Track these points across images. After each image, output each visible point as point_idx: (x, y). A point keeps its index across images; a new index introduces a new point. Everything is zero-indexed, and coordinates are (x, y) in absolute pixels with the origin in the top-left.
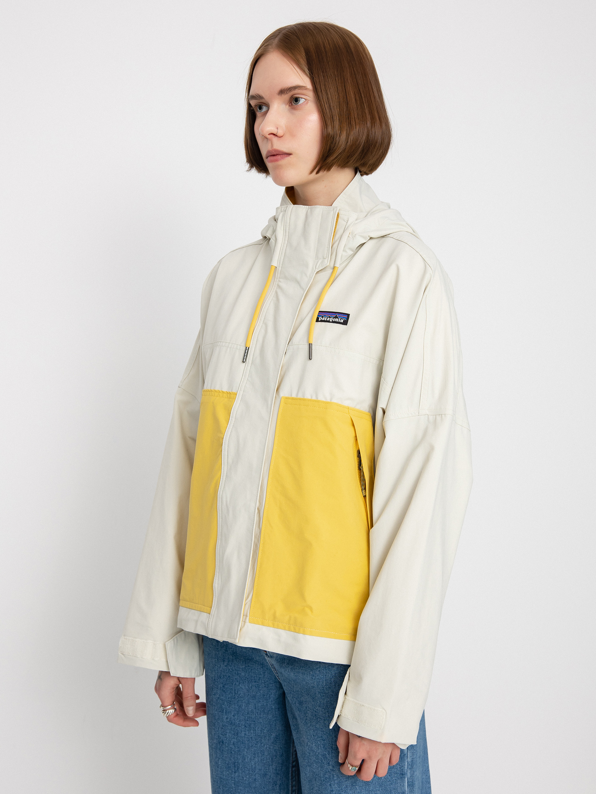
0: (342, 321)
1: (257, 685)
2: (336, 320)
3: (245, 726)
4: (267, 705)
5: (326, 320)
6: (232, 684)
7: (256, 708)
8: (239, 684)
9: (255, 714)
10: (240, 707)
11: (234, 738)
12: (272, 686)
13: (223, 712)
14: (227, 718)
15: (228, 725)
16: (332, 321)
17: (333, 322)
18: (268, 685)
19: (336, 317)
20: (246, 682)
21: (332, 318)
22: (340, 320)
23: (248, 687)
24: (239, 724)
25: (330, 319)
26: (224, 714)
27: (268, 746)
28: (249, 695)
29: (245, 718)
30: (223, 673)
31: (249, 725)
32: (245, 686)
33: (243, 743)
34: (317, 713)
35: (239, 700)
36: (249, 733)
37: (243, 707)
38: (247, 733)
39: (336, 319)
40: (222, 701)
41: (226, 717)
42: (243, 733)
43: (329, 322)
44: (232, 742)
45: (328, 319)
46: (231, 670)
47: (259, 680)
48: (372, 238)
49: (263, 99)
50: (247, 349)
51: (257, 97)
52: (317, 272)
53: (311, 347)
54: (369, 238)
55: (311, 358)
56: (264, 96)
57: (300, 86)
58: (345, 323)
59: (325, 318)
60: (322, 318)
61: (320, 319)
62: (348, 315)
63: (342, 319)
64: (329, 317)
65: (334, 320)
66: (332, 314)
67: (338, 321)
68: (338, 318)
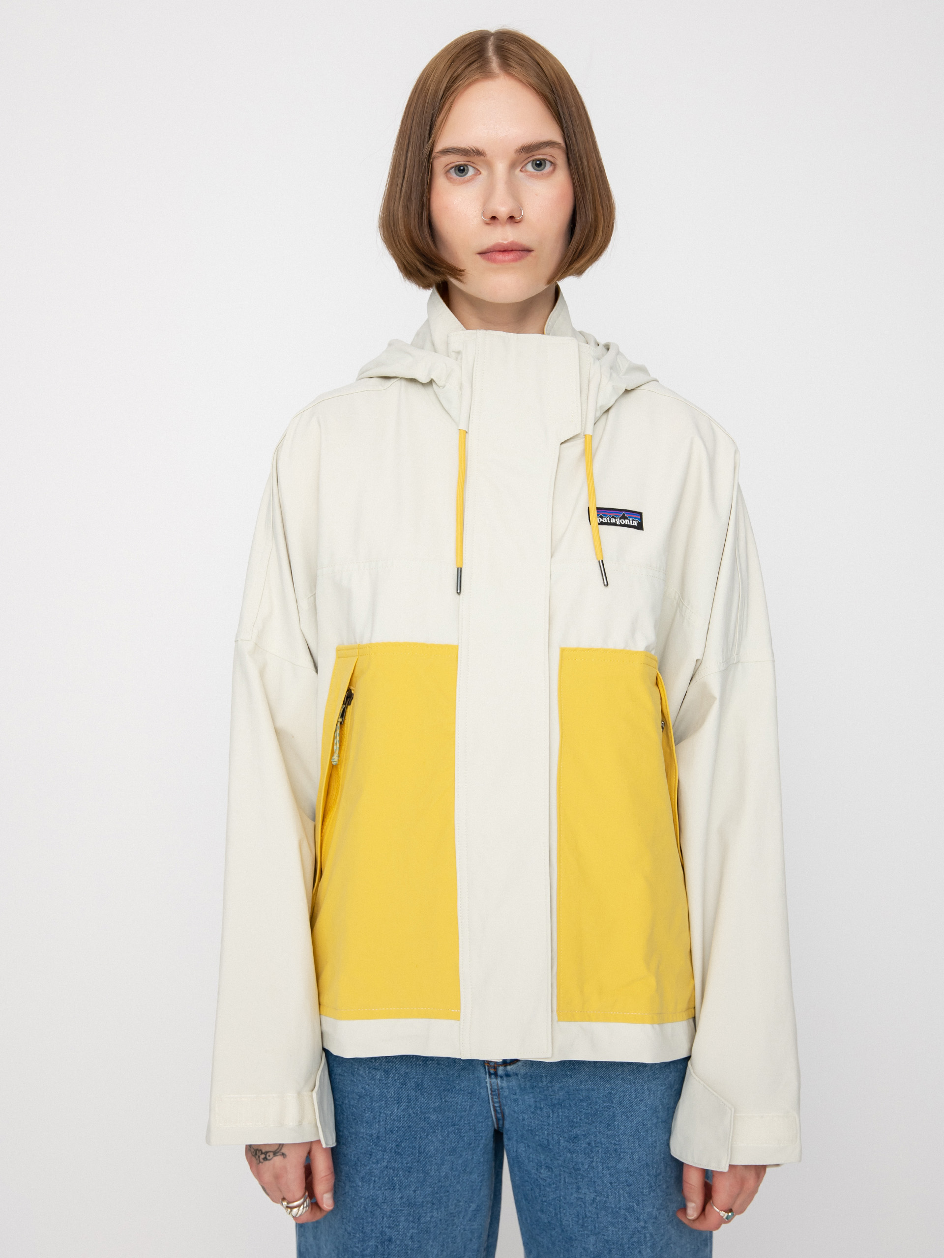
0: (635, 524)
1: (458, 1129)
2: (627, 522)
3: (433, 1204)
4: (472, 1158)
5: (609, 522)
6: (416, 1138)
7: (453, 1168)
8: (428, 1135)
9: (451, 1179)
10: (426, 1173)
11: (413, 1228)
12: (482, 1126)
13: (394, 1188)
14: (402, 1198)
15: (402, 1209)
16: (619, 524)
17: (621, 525)
18: (475, 1126)
19: (624, 517)
20: (438, 1129)
21: (619, 519)
22: (633, 522)
23: (442, 1137)
24: (423, 1202)
25: (616, 520)
26: (397, 1190)
27: (462, 1227)
28: (444, 1149)
29: (434, 1189)
30: (397, 1123)
31: (439, 1200)
32: (436, 1136)
33: (427, 1232)
34: (618, 1147)
35: (426, 1163)
36: (437, 1214)
37: (432, 1173)
38: (435, 1214)
39: (626, 520)
40: (394, 1170)
41: (400, 1195)
42: (429, 1215)
43: (615, 524)
44: (409, 1235)
45: (613, 521)
46: (413, 1115)
47: (460, 1120)
48: (627, 391)
49: (482, 157)
50: (460, 571)
51: (472, 151)
52: (562, 443)
53: (602, 566)
54: (624, 390)
55: (606, 584)
56: (488, 152)
57: (554, 142)
58: (640, 527)
59: (608, 519)
60: (606, 519)
61: (601, 521)
62: (640, 514)
63: (634, 520)
64: (613, 517)
65: (622, 521)
66: (616, 513)
67: (629, 524)
68: (627, 519)
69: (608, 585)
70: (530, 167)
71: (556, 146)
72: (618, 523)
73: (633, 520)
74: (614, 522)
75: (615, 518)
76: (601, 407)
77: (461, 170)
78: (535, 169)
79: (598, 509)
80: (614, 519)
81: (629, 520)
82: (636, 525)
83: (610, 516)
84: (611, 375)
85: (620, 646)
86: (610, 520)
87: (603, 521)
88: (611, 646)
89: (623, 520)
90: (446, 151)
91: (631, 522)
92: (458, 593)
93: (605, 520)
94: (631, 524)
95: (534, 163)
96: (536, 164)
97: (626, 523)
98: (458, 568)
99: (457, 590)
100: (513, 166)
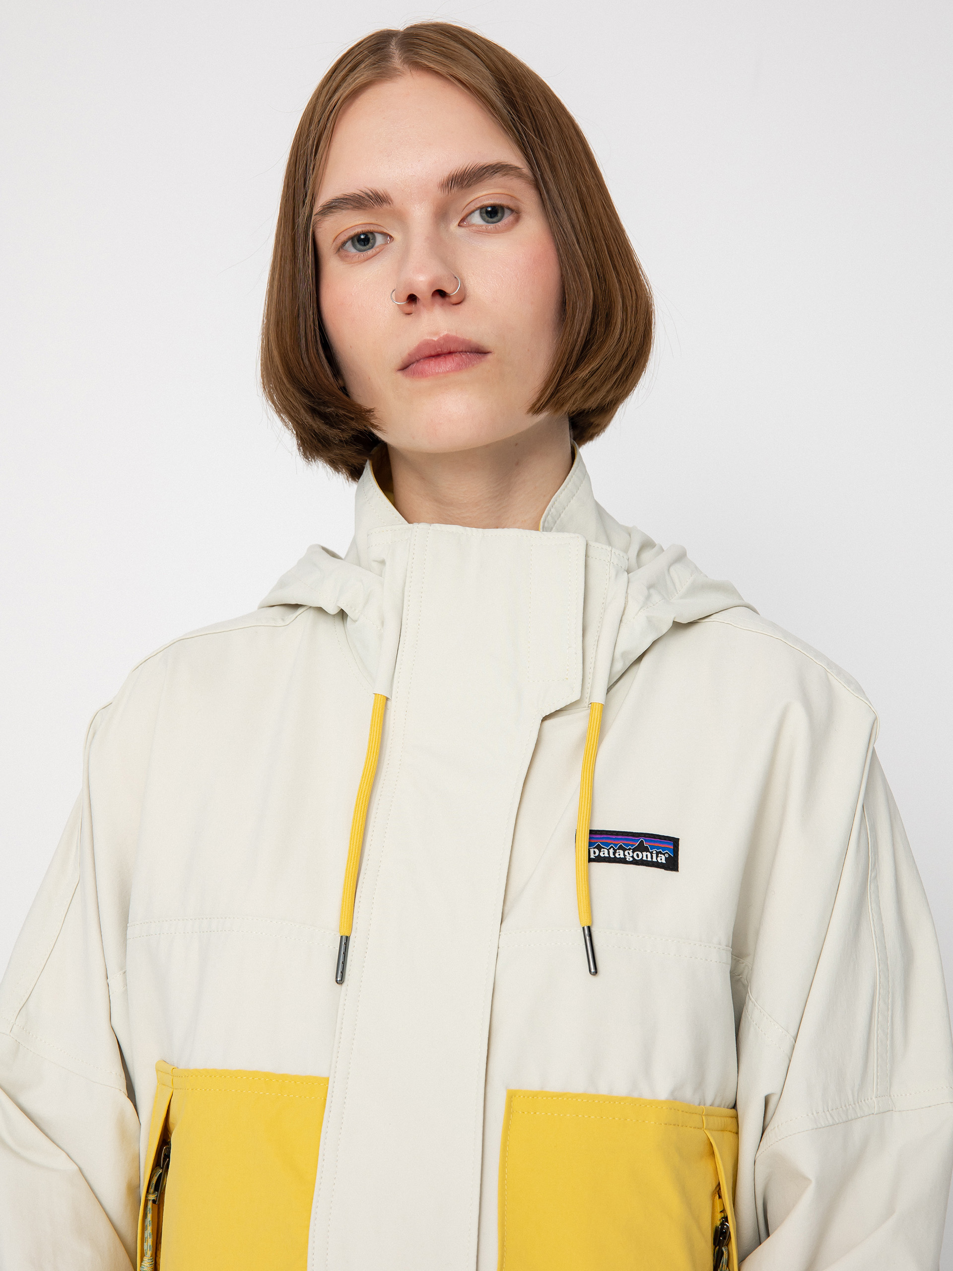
0: (662, 859)
2: (645, 856)
5: (612, 856)
16: (631, 860)
17: (635, 862)
19: (641, 848)
21: (631, 852)
22: (658, 857)
25: (626, 853)
39: (645, 854)
43: (623, 861)
45: (620, 854)
48: (678, 626)
49: (385, 206)
50: (345, 942)
51: (367, 198)
52: (545, 718)
53: (588, 938)
54: (671, 624)
55: (593, 970)
56: (394, 195)
57: (507, 165)
58: (672, 864)
59: (611, 851)
60: (606, 851)
61: (597, 854)
62: (675, 842)
63: (660, 853)
64: (621, 848)
65: (638, 855)
66: (627, 840)
67: (649, 859)
68: (647, 851)
69: (596, 972)
70: (477, 219)
71: (512, 172)
72: (629, 858)
73: (657, 854)
74: (622, 856)
75: (624, 850)
76: (624, 655)
77: (364, 240)
78: (488, 222)
79: (592, 832)
80: (621, 852)
81: (651, 853)
82: (664, 861)
83: (616, 845)
84: (648, 597)
85: (621, 1089)
86: (614, 853)
87: (602, 855)
88: (603, 1090)
89: (640, 853)
90: (332, 207)
91: (654, 856)
92: (337, 981)
93: (604, 853)
94: (654, 860)
95: (484, 210)
96: (487, 212)
97: (645, 858)
98: (342, 937)
99: (337, 978)
100: (441, 215)
